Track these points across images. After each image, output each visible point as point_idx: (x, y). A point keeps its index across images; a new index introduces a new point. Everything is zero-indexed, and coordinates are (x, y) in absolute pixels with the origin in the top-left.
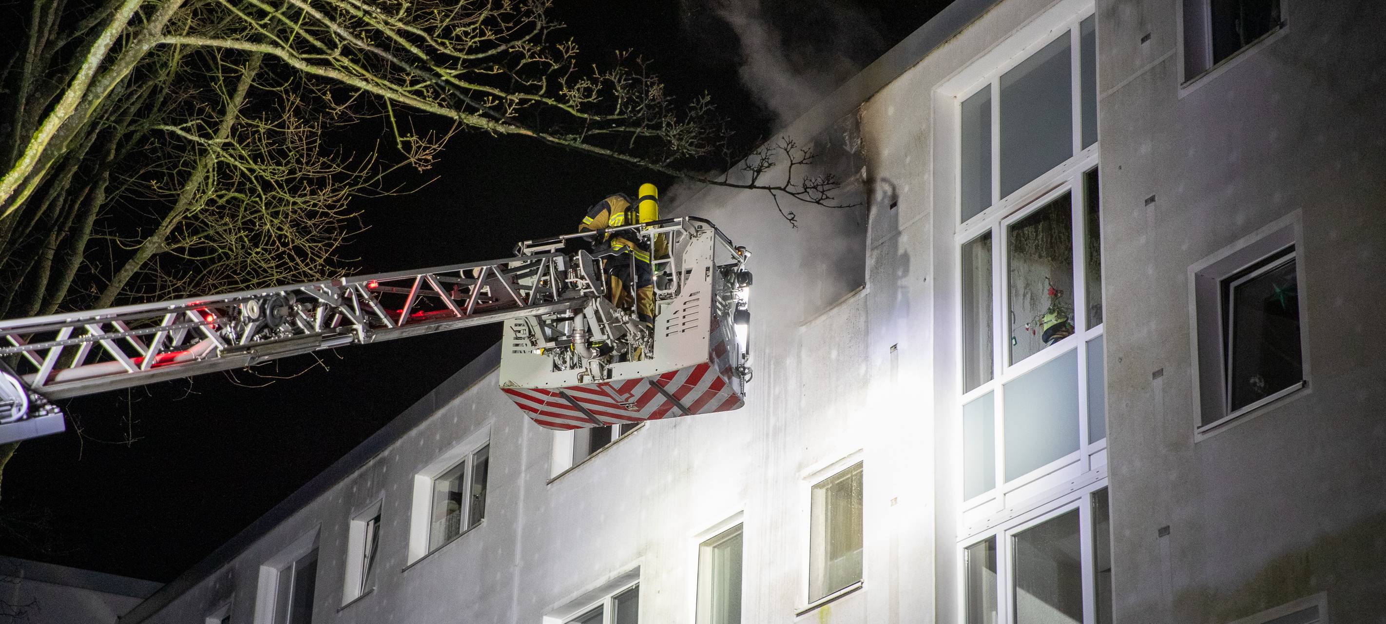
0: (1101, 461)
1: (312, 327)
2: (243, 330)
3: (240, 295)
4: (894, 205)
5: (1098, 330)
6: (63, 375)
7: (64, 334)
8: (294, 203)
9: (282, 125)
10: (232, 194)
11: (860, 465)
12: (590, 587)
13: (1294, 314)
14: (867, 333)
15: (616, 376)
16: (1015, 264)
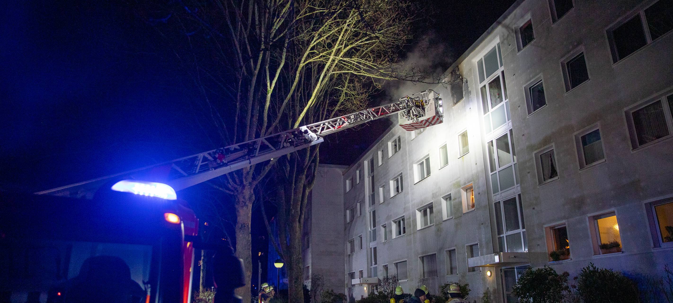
0: (510, 124)
1: (364, 118)
2: (352, 121)
3: (350, 115)
4: (467, 82)
5: (507, 100)
6: (323, 132)
7: (322, 125)
8: (359, 98)
9: (355, 84)
10: (348, 97)
11: (466, 130)
12: (421, 158)
13: (543, 92)
14: (465, 106)
15: (419, 120)
16: (491, 90)
